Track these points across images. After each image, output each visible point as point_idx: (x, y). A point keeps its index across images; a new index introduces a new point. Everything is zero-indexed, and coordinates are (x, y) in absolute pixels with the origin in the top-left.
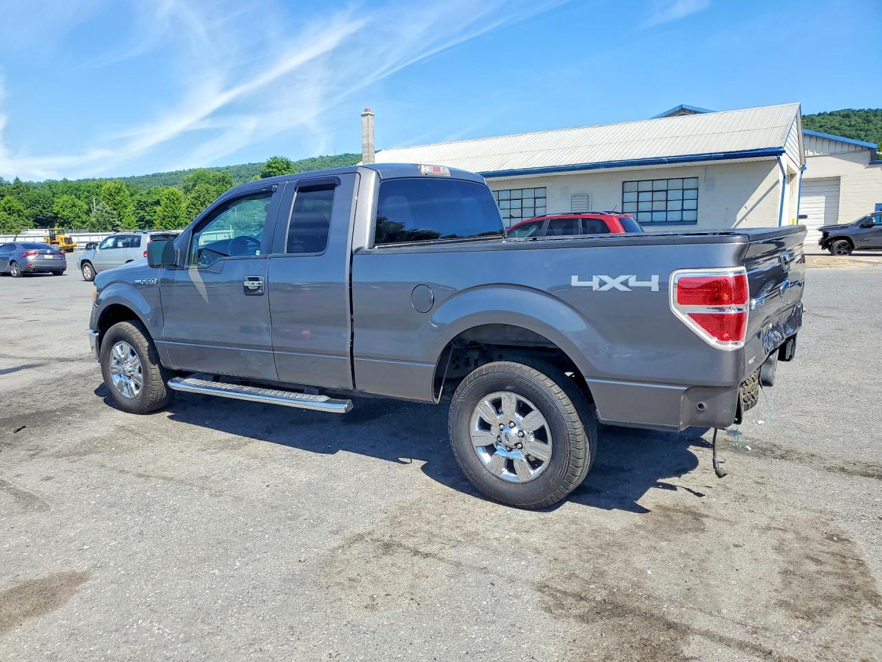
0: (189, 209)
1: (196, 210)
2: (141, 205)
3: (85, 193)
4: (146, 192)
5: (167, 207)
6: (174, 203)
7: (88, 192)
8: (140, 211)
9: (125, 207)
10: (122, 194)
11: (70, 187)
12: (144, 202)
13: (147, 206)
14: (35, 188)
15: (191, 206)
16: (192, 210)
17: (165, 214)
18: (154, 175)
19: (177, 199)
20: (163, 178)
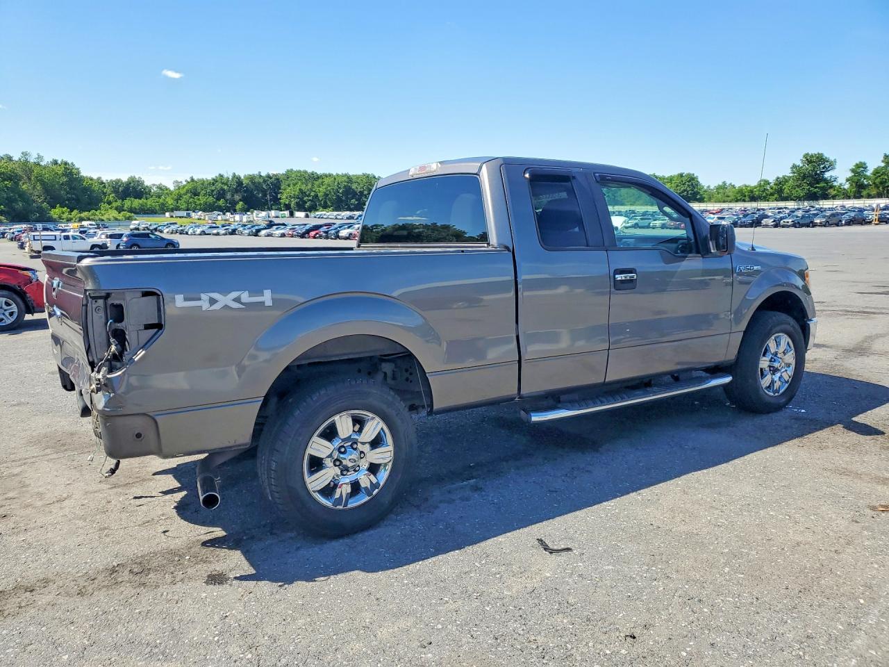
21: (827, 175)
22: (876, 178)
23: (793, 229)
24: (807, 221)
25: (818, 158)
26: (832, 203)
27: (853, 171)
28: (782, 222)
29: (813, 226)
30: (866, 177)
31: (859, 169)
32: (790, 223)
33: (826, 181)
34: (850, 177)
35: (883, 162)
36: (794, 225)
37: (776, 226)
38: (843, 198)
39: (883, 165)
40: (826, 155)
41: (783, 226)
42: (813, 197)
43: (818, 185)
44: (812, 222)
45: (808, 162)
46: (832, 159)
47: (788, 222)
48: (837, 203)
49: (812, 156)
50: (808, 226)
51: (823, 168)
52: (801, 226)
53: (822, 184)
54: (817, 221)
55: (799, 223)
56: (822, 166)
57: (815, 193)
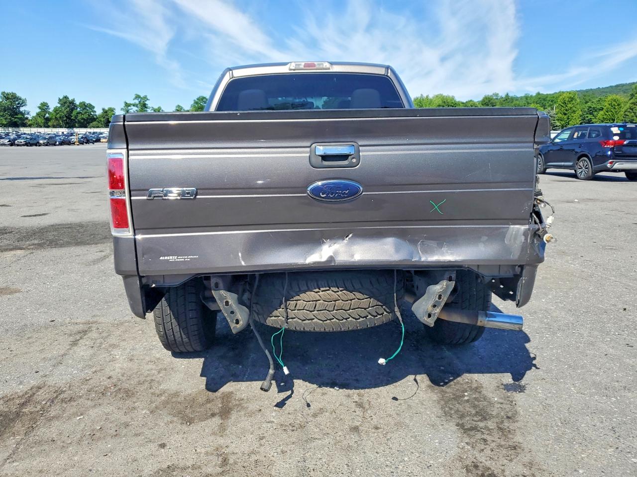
0: (626, 113)
1: (633, 114)
2: (590, 110)
3: (550, 102)
4: (597, 99)
5: (607, 112)
6: (614, 108)
7: (552, 101)
8: (589, 115)
9: (574, 112)
10: (574, 102)
11: (540, 98)
12: (594, 108)
13: (596, 111)
14: (517, 100)
15: (629, 110)
16: (628, 114)
17: (605, 117)
18: (617, 86)
19: (618, 105)
20: (624, 88)
21: (22, 109)
22: (57, 114)
23: (26, 147)
24: (35, 142)
25: (12, 96)
26: (29, 130)
27: (40, 108)
28: (16, 142)
29: (39, 146)
30: (49, 113)
31: (44, 107)
32: (23, 143)
33: (21, 113)
34: (39, 112)
35: (59, 103)
36: (27, 144)
37: (12, 145)
38: (37, 127)
39: (59, 105)
40: (19, 94)
41: (18, 145)
42: (15, 125)
43: (16, 116)
44: (38, 143)
45: (6, 98)
46: (23, 98)
47: (21, 142)
48: (34, 130)
49: (8, 94)
50: (36, 145)
51: (19, 104)
52: (31, 145)
53: (20, 116)
54: (41, 142)
55: (29, 143)
56: (17, 102)
57: (15, 122)
